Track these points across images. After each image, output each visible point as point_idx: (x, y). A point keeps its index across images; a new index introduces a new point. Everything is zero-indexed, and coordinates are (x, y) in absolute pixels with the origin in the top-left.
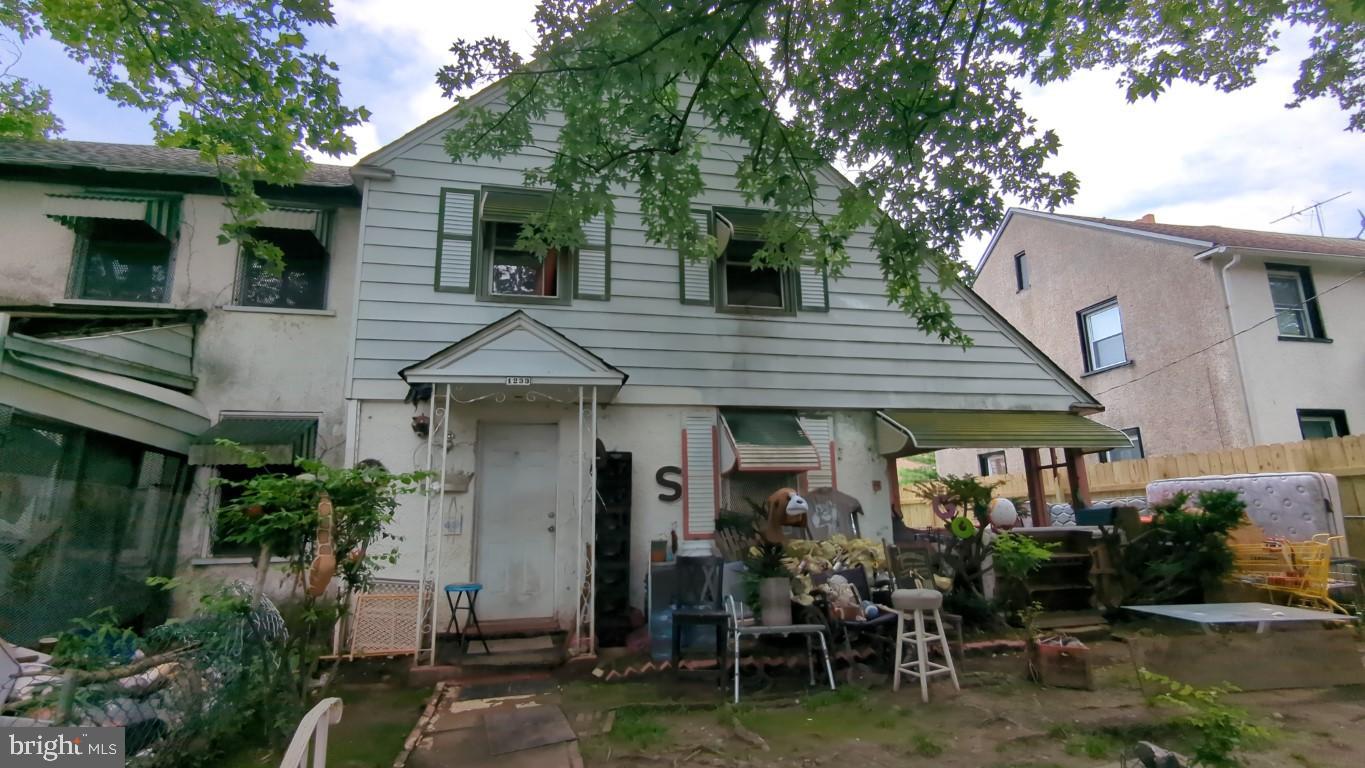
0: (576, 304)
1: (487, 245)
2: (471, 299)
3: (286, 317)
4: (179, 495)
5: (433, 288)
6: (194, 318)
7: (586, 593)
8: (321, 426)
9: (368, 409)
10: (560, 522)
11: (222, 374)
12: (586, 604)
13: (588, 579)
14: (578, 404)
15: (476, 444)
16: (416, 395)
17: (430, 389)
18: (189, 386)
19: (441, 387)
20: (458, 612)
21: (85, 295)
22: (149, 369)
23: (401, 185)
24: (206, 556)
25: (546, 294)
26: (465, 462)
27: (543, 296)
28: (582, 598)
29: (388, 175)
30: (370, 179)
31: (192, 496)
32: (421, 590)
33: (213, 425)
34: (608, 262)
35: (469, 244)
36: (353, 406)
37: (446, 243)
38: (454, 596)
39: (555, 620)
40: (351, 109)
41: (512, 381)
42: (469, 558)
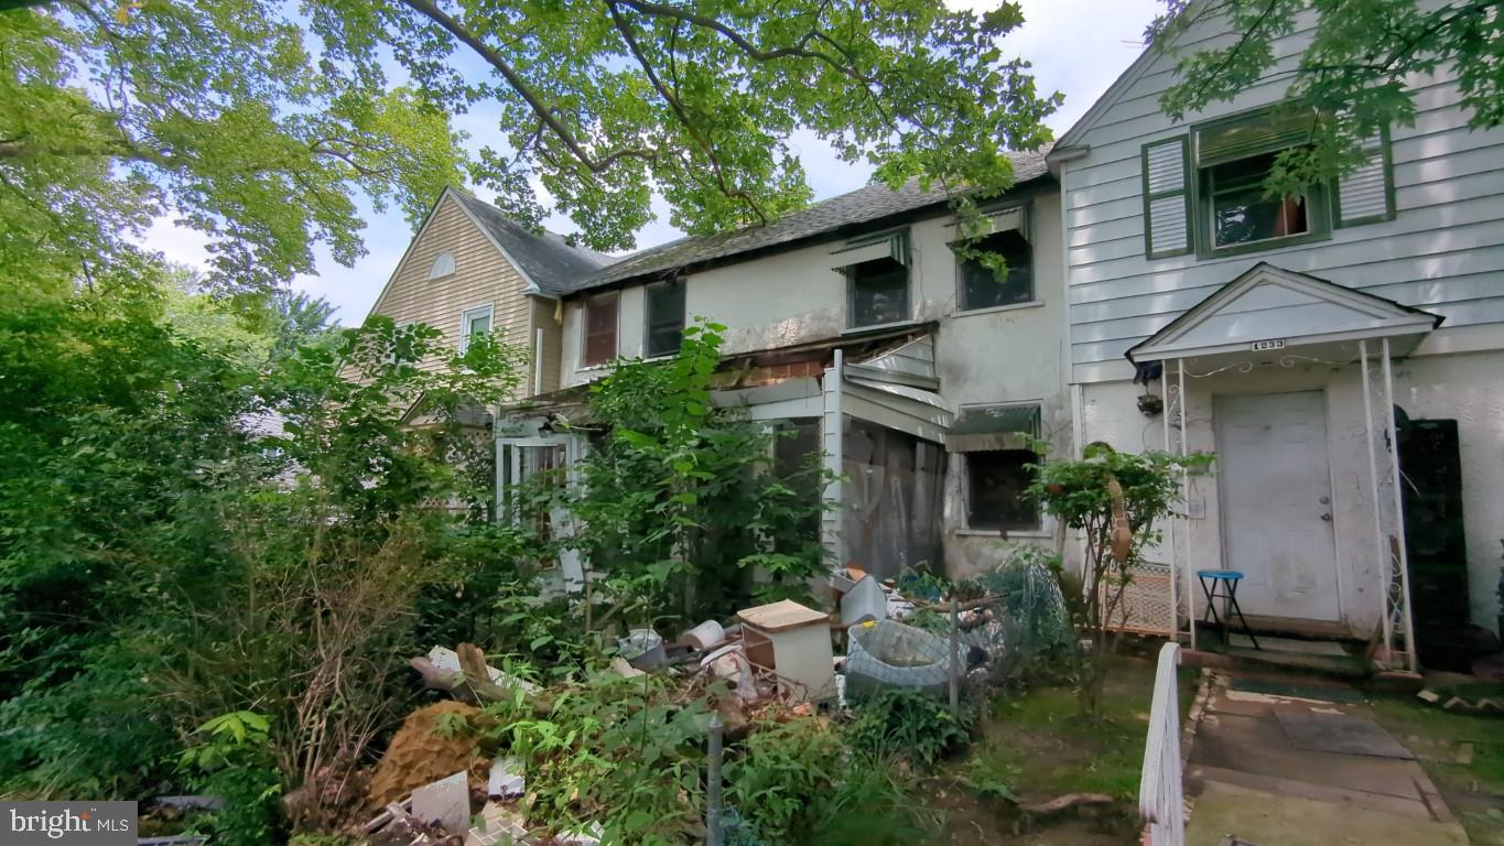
0: (1340, 236)
1: (1203, 194)
2: (1192, 259)
3: (1002, 314)
4: (939, 476)
5: (1144, 257)
6: (931, 328)
7: (1395, 596)
8: (1044, 412)
9: (1090, 392)
10: (1340, 507)
11: (957, 373)
12: (1396, 610)
13: (1398, 580)
14: (1359, 362)
15: (1213, 421)
16: (1146, 373)
17: (1161, 366)
18: (934, 386)
19: (1173, 362)
20: (1215, 600)
21: (858, 324)
22: (912, 377)
23: (1098, 157)
24: (964, 528)
25: (1290, 233)
26: (1205, 442)
27: (1287, 236)
28: (1389, 603)
29: (1084, 152)
30: (1066, 161)
31: (948, 478)
32: (1173, 574)
33: (956, 417)
34: (1389, 168)
35: (1181, 199)
36: (1076, 390)
37: (1154, 205)
38: (1209, 582)
39: (1343, 623)
40: (1045, 100)
41: (1259, 346)
42: (1218, 544)
